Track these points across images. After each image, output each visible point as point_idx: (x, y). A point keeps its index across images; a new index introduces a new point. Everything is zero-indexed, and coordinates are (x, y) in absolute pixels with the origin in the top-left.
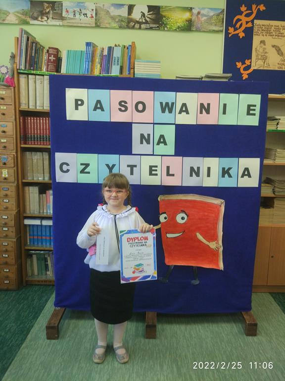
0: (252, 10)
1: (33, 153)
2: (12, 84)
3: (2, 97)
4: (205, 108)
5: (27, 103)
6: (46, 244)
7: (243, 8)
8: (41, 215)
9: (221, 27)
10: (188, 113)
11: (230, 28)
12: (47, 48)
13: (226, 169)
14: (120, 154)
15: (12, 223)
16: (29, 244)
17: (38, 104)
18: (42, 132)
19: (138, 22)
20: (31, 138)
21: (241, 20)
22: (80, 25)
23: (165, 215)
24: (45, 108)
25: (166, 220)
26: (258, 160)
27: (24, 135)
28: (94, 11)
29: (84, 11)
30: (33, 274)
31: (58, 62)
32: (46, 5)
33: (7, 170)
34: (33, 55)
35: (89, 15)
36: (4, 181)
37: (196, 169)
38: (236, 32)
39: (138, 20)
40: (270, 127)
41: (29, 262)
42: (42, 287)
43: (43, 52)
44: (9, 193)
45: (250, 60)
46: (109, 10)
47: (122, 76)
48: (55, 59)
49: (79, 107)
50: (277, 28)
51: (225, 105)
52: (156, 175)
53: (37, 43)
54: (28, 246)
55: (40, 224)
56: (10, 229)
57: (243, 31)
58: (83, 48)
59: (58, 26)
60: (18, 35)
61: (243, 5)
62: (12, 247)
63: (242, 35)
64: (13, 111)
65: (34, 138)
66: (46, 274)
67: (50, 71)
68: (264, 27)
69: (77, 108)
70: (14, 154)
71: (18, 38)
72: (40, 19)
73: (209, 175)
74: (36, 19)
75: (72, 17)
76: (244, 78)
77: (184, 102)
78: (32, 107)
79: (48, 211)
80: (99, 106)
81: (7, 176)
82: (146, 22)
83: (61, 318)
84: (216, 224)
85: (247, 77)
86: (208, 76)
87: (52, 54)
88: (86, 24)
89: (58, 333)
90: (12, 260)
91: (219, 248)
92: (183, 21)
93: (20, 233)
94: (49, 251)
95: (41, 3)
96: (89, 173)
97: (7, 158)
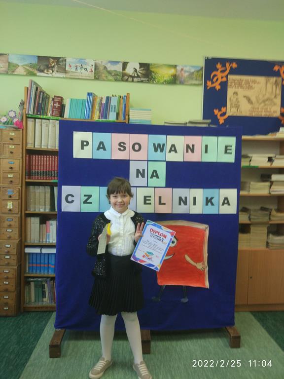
0: (225, 66)
1: (36, 187)
2: (21, 127)
3: (12, 137)
4: (190, 149)
5: (33, 143)
6: (44, 271)
7: (219, 66)
8: (41, 244)
9: (200, 81)
10: (176, 152)
11: (208, 82)
12: (52, 96)
13: (209, 199)
15: (14, 251)
16: (27, 271)
17: (42, 144)
18: (45, 169)
19: (131, 76)
20: (35, 174)
21: (217, 75)
22: (81, 77)
24: (49, 147)
26: (235, 190)
27: (29, 172)
28: (94, 66)
29: (84, 66)
30: (30, 301)
31: (61, 109)
32: (51, 60)
33: (12, 202)
34: (40, 102)
35: (89, 70)
36: (8, 212)
37: (184, 199)
38: (214, 85)
39: (131, 74)
40: (244, 163)
41: (27, 288)
42: (39, 313)
43: (49, 100)
44: (12, 223)
45: (225, 108)
46: (106, 66)
47: (118, 121)
48: (59, 105)
49: (85, 147)
50: (247, 82)
51: (206, 146)
52: (150, 204)
53: (44, 93)
54: (26, 273)
55: (39, 252)
56: (12, 256)
57: (220, 84)
58: (85, 97)
59: (62, 78)
60: (28, 85)
61: (219, 64)
62: (13, 274)
63: (218, 87)
64: (21, 150)
65: (38, 174)
66: (43, 301)
67: (55, 116)
68: (236, 81)
69: (82, 148)
70: (20, 188)
71: (28, 88)
72: (46, 71)
73: (195, 204)
74: (42, 71)
75: (74, 71)
76: (221, 123)
77: (173, 144)
78: (37, 147)
79: (47, 240)
81: (12, 208)
82: (138, 76)
83: (62, 338)
84: (202, 247)
85: (223, 121)
86: (191, 122)
87: (57, 102)
88: (86, 76)
89: (60, 352)
90: (12, 287)
91: (205, 269)
92: (169, 77)
93: (21, 261)
94: (47, 277)
95: (47, 59)
96: (91, 203)
97: (13, 192)
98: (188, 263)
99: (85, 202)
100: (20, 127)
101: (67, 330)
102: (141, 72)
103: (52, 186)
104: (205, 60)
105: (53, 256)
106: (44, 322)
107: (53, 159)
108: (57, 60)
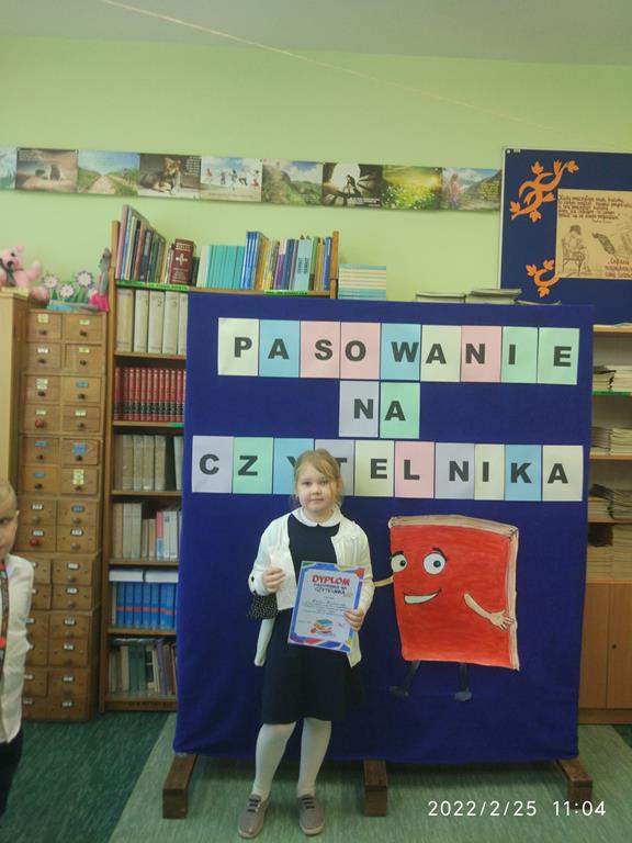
0: (553, 172)
1: (135, 437)
2: (104, 307)
3: (84, 330)
4: (475, 353)
5: (130, 342)
6: (150, 623)
7: (537, 169)
8: (144, 562)
9: (495, 202)
10: (443, 361)
11: (512, 204)
12: (171, 240)
13: (519, 467)
14: (315, 438)
15: (87, 578)
16: (114, 622)
17: (150, 344)
18: (155, 397)
20: (134, 408)
21: (532, 190)
22: (232, 198)
23: (401, 558)
24: (165, 351)
25: (403, 568)
26: (579, 449)
27: (120, 406)
28: (260, 174)
29: (240, 174)
30: (119, 689)
31: (191, 267)
32: (170, 162)
33: (82, 471)
34: (146, 253)
35: (250, 181)
36: (75, 492)
37: (461, 467)
38: (523, 212)
39: (341, 190)
40: (599, 386)
41: (113, 658)
42: (139, 715)
43: (164, 244)
44: (83, 516)
45: (552, 262)
46: (287, 172)
47: (313, 293)
48: (186, 260)
49: (242, 351)
50: (602, 204)
51: (512, 348)
52: (385, 477)
53: (153, 232)
54: (112, 627)
55: (140, 580)
56: (82, 589)
57: (538, 210)
58: (243, 242)
59: (190, 199)
60: (119, 217)
61: (537, 164)
62: (84, 629)
63: (535, 216)
64: (104, 358)
65: (140, 409)
66: (147, 688)
67: (177, 283)
68: (576, 202)
69: (238, 354)
70: (101, 438)
71: (119, 223)
72: (157, 186)
73: (486, 478)
74: (149, 186)
75: (219, 183)
76: (541, 295)
77: (437, 343)
78: (139, 350)
79: (158, 554)
80: (279, 349)
81: (82, 482)
82: (357, 194)
83: (191, 774)
84: (502, 576)
85: (547, 291)
86: (476, 295)
87: (182, 252)
88: (243, 196)
89: (186, 805)
90: (82, 657)
91: (509, 625)
92: (425, 193)
93: (100, 599)
94: (157, 637)
95: (160, 159)
96: (255, 474)
97: (86, 447)
98: (471, 612)
99: (243, 472)
100: (102, 307)
101: (200, 756)
102: (363, 183)
103: (169, 434)
104: (507, 155)
105: (171, 589)
106: (149, 737)
107: (173, 377)
108: (182, 161)
